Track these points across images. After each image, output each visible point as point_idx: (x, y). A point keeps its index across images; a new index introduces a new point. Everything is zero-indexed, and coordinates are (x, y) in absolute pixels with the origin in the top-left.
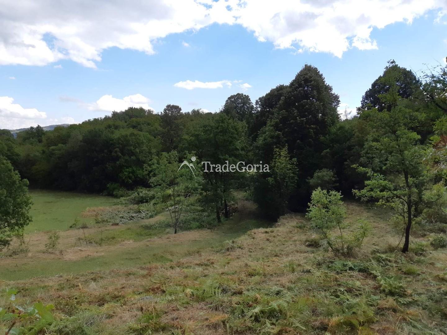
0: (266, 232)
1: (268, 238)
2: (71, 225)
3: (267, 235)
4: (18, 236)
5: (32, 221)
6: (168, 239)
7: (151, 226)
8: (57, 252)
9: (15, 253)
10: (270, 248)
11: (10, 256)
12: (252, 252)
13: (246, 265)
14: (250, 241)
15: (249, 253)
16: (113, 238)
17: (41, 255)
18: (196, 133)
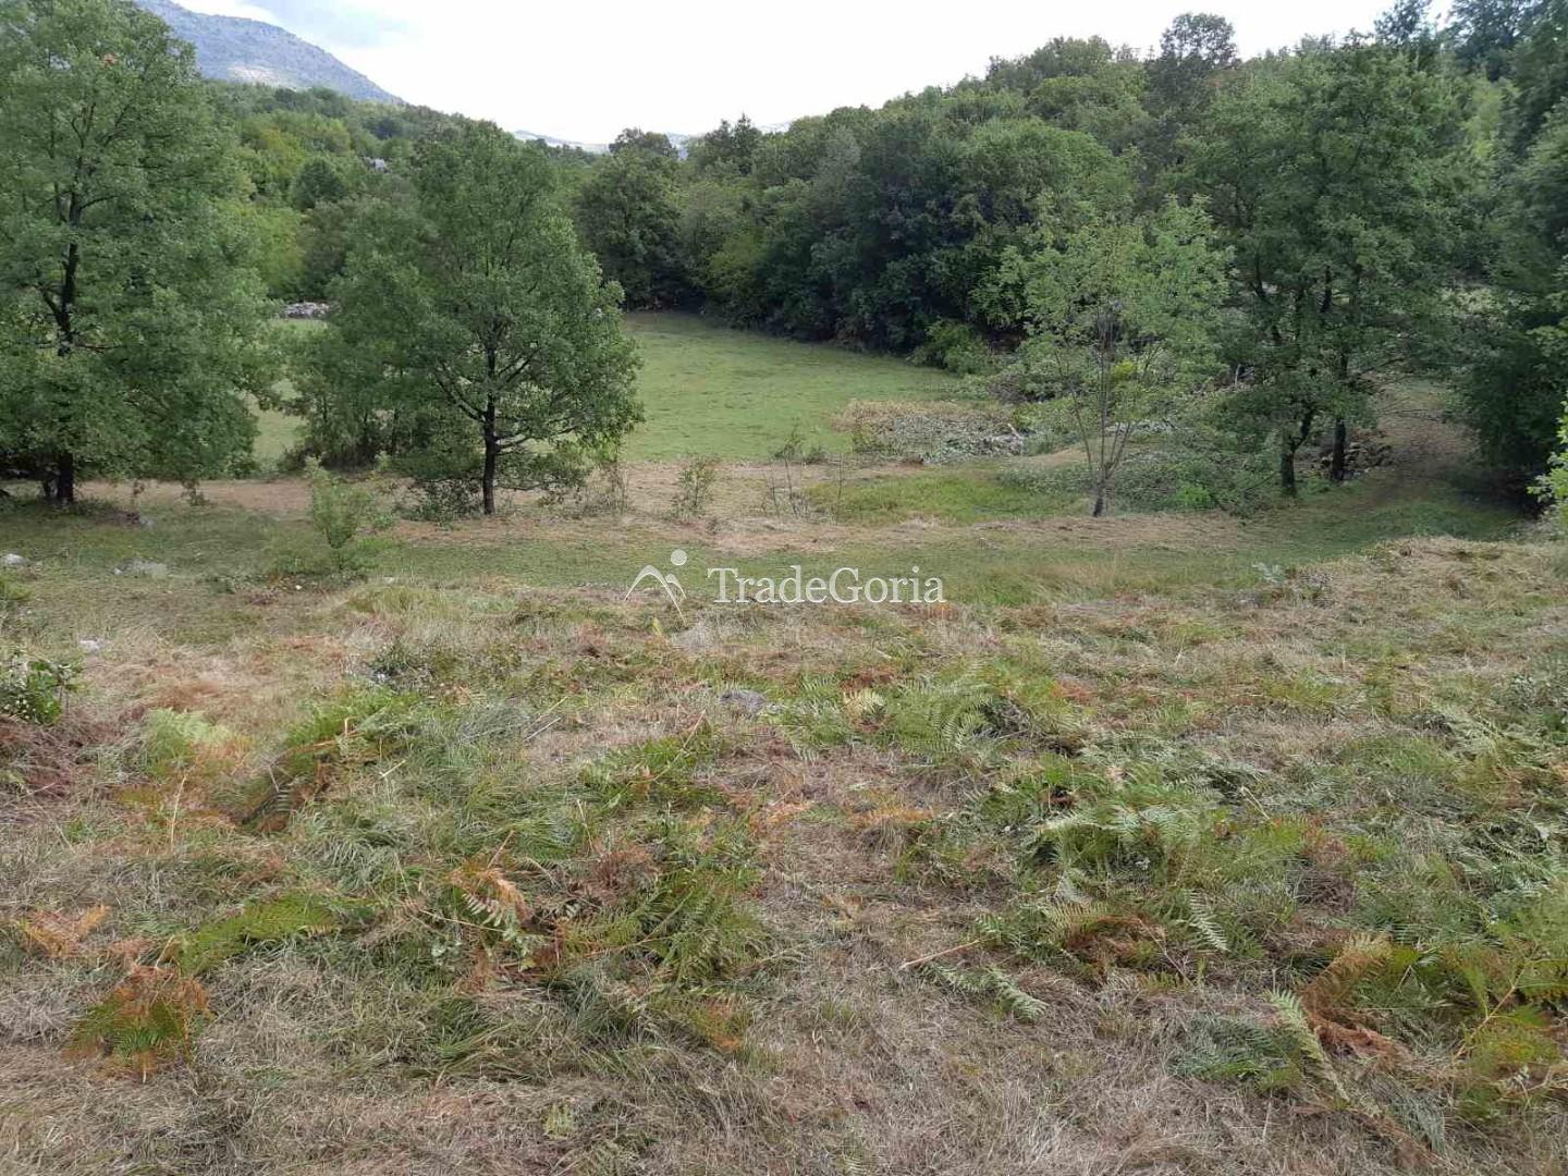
0: (1462, 555)
1: (1458, 576)
2: (777, 450)
3: (1458, 563)
4: (607, 463)
5: (644, 421)
6: (1061, 532)
7: (1031, 480)
8: (702, 524)
9: (589, 510)
10: (1447, 617)
11: (576, 517)
12: (1356, 622)
13: (1268, 661)
14: (1367, 579)
15: (1342, 625)
16: (892, 506)
17: (656, 527)
18: (1237, 119)
